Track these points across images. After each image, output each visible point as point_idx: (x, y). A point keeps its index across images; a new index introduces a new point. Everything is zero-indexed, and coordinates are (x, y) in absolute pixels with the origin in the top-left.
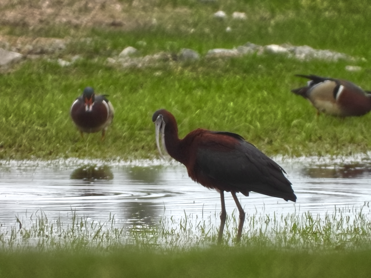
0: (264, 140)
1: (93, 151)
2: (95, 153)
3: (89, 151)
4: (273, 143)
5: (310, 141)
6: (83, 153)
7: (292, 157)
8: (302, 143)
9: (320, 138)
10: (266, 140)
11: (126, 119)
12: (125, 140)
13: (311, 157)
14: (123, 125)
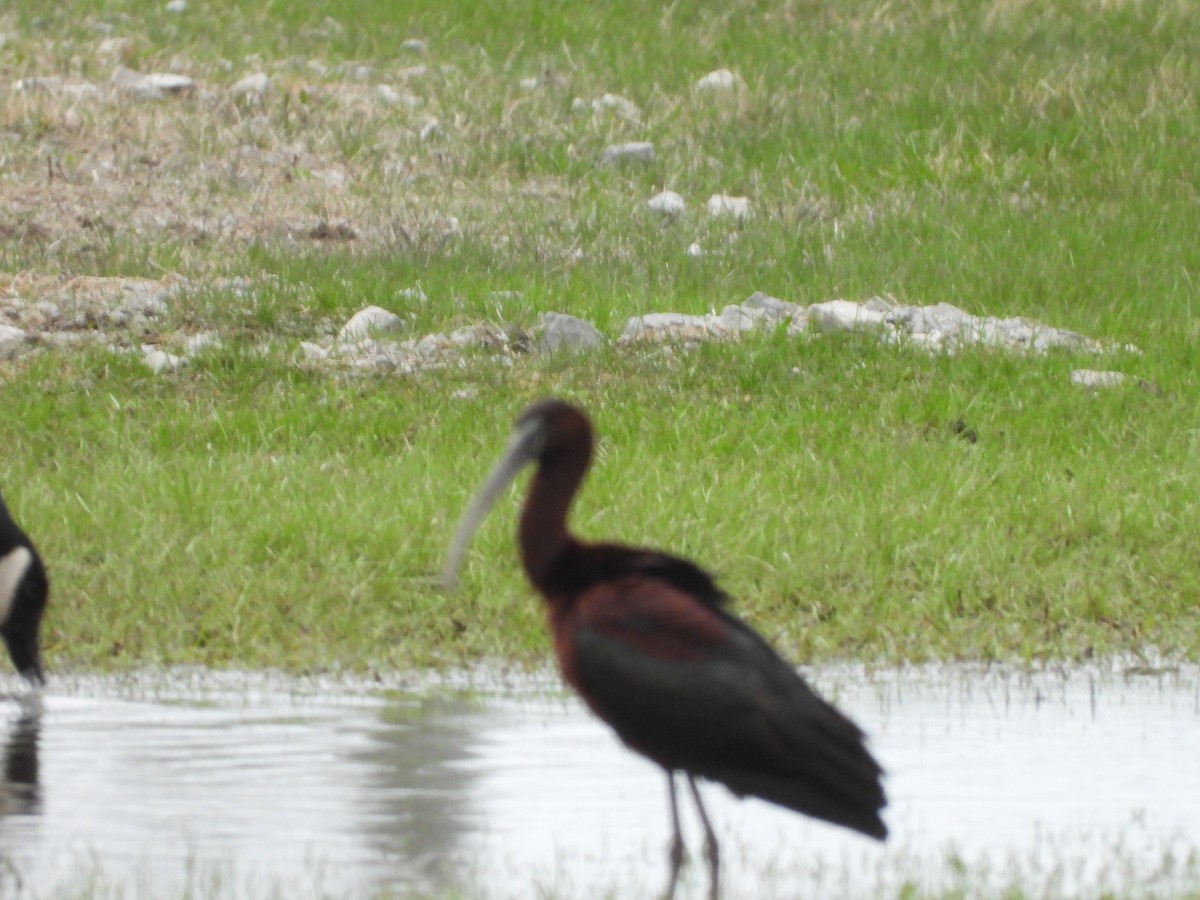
0: (807, 609)
1: (254, 641)
2: (262, 649)
3: (241, 642)
4: (839, 617)
5: (959, 611)
6: (220, 650)
7: (900, 664)
8: (932, 619)
9: (990, 603)
10: (816, 608)
11: (362, 541)
12: (358, 609)
13: (961, 664)
14: (354, 557)
